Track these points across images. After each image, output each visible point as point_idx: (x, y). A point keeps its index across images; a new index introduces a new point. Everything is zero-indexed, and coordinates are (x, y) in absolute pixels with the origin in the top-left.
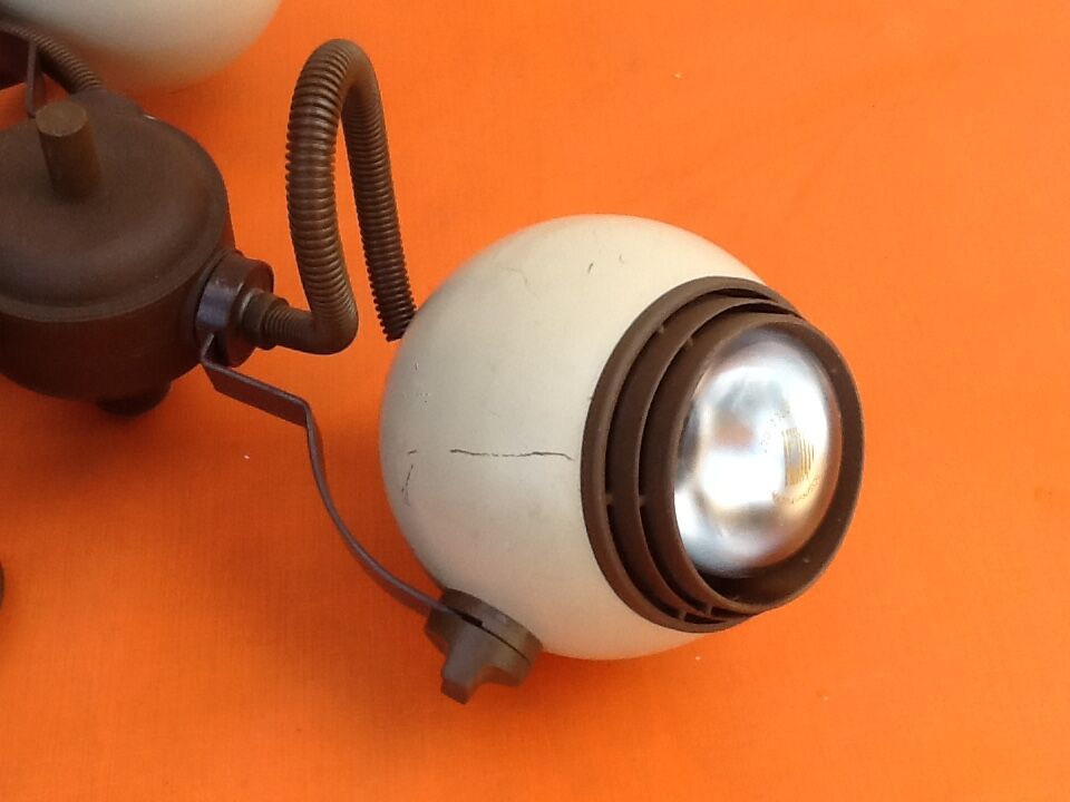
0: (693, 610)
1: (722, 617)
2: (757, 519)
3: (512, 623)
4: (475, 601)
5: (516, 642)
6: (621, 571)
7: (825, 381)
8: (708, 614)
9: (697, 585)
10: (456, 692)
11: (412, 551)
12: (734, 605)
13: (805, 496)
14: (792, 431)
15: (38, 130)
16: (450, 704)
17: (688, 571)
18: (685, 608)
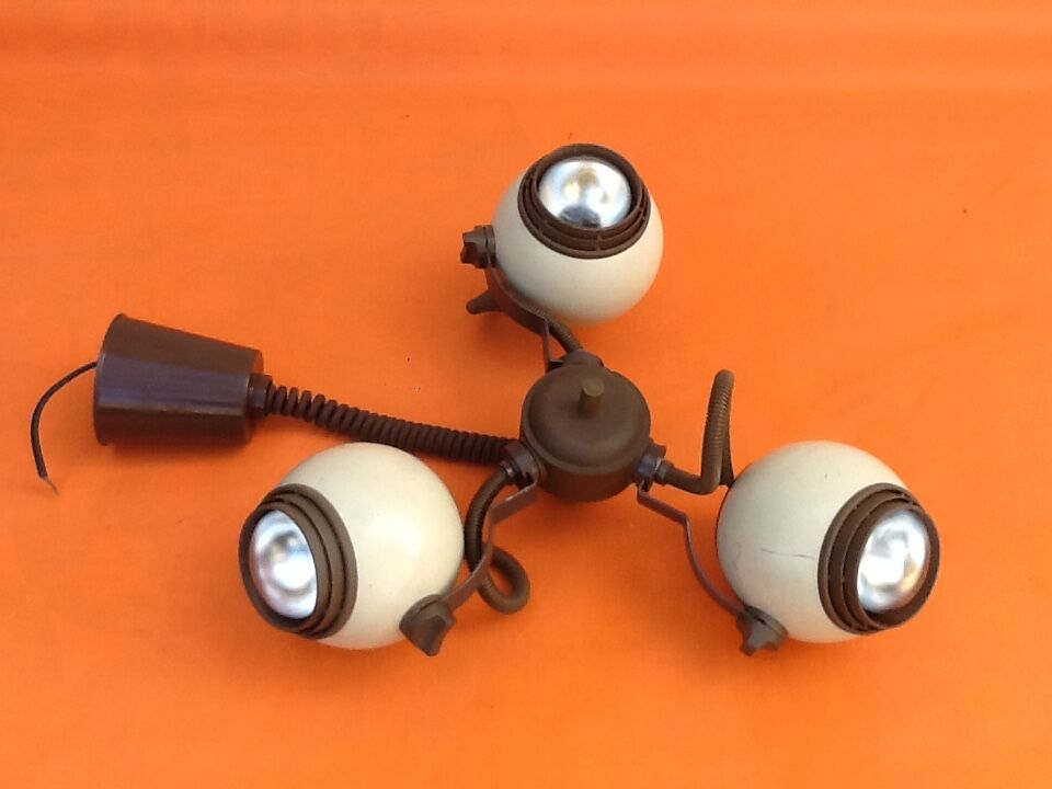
0: (858, 624)
1: (873, 629)
2: (889, 589)
3: (777, 622)
4: (760, 612)
5: (777, 629)
6: (830, 606)
7: (927, 537)
8: (865, 628)
9: (862, 616)
10: (747, 650)
11: (723, 574)
12: (876, 625)
13: (909, 583)
14: (909, 555)
15: (583, 391)
16: (742, 655)
17: (859, 611)
18: (854, 624)
